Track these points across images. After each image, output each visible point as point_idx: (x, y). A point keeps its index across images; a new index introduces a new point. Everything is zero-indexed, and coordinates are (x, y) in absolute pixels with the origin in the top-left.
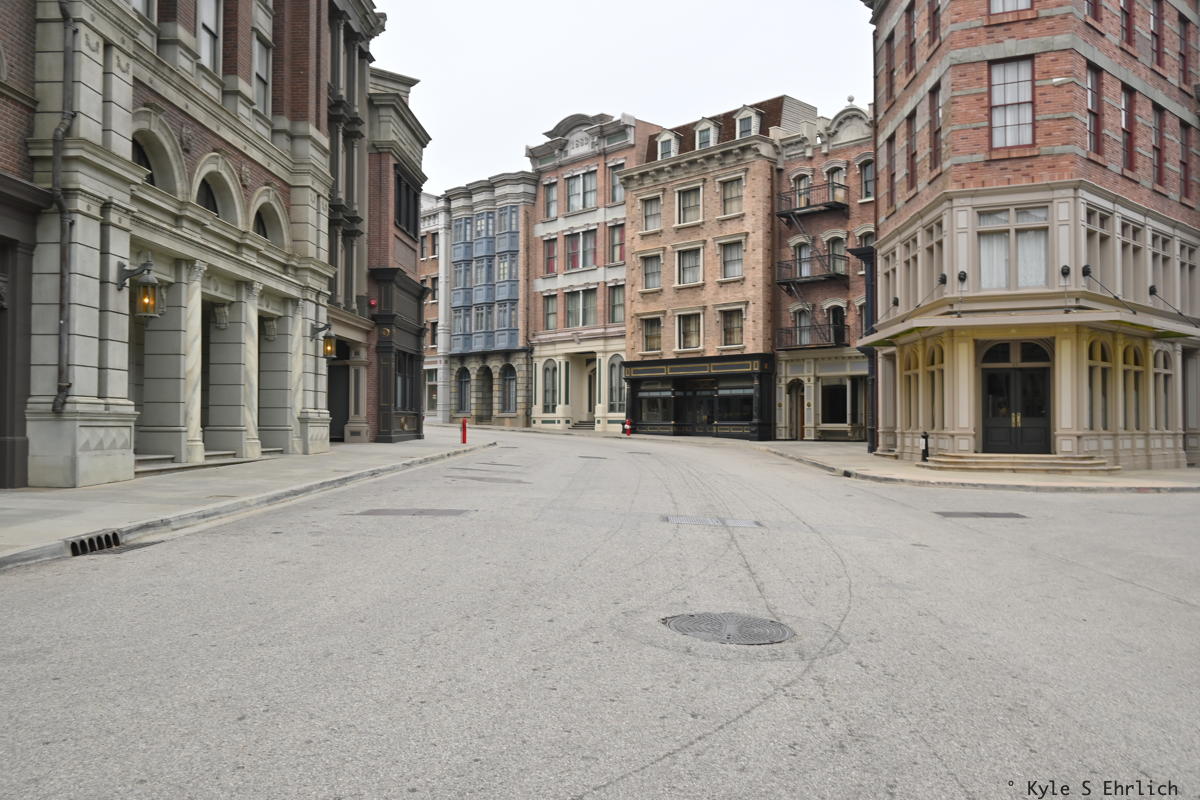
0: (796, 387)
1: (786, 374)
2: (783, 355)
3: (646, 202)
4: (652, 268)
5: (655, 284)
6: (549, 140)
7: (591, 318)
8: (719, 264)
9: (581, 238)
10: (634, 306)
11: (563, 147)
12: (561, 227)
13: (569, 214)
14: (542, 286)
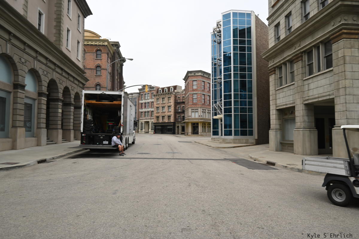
0: (178, 127)
1: (177, 125)
2: (176, 122)
3: (157, 99)
4: (158, 109)
5: (159, 111)
6: (142, 88)
7: (148, 116)
8: (167, 109)
9: (147, 103)
10: (155, 114)
11: (144, 89)
12: (143, 101)
13: (145, 100)
14: (140, 110)
